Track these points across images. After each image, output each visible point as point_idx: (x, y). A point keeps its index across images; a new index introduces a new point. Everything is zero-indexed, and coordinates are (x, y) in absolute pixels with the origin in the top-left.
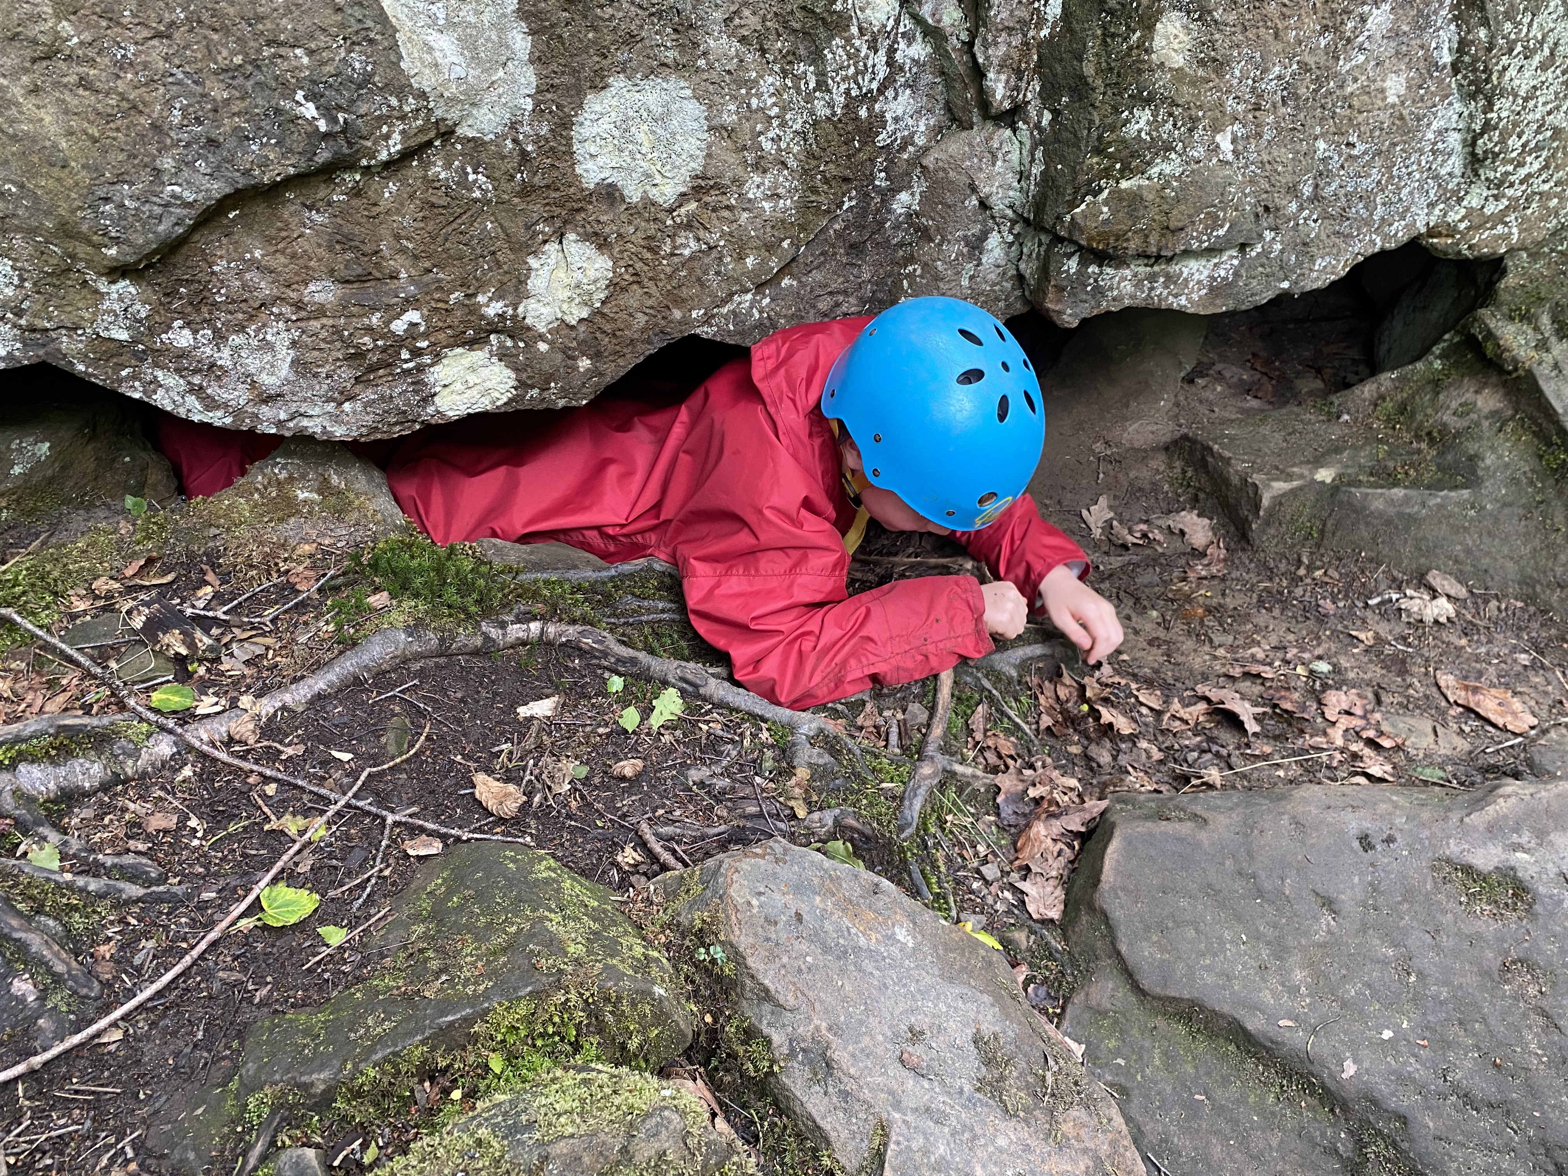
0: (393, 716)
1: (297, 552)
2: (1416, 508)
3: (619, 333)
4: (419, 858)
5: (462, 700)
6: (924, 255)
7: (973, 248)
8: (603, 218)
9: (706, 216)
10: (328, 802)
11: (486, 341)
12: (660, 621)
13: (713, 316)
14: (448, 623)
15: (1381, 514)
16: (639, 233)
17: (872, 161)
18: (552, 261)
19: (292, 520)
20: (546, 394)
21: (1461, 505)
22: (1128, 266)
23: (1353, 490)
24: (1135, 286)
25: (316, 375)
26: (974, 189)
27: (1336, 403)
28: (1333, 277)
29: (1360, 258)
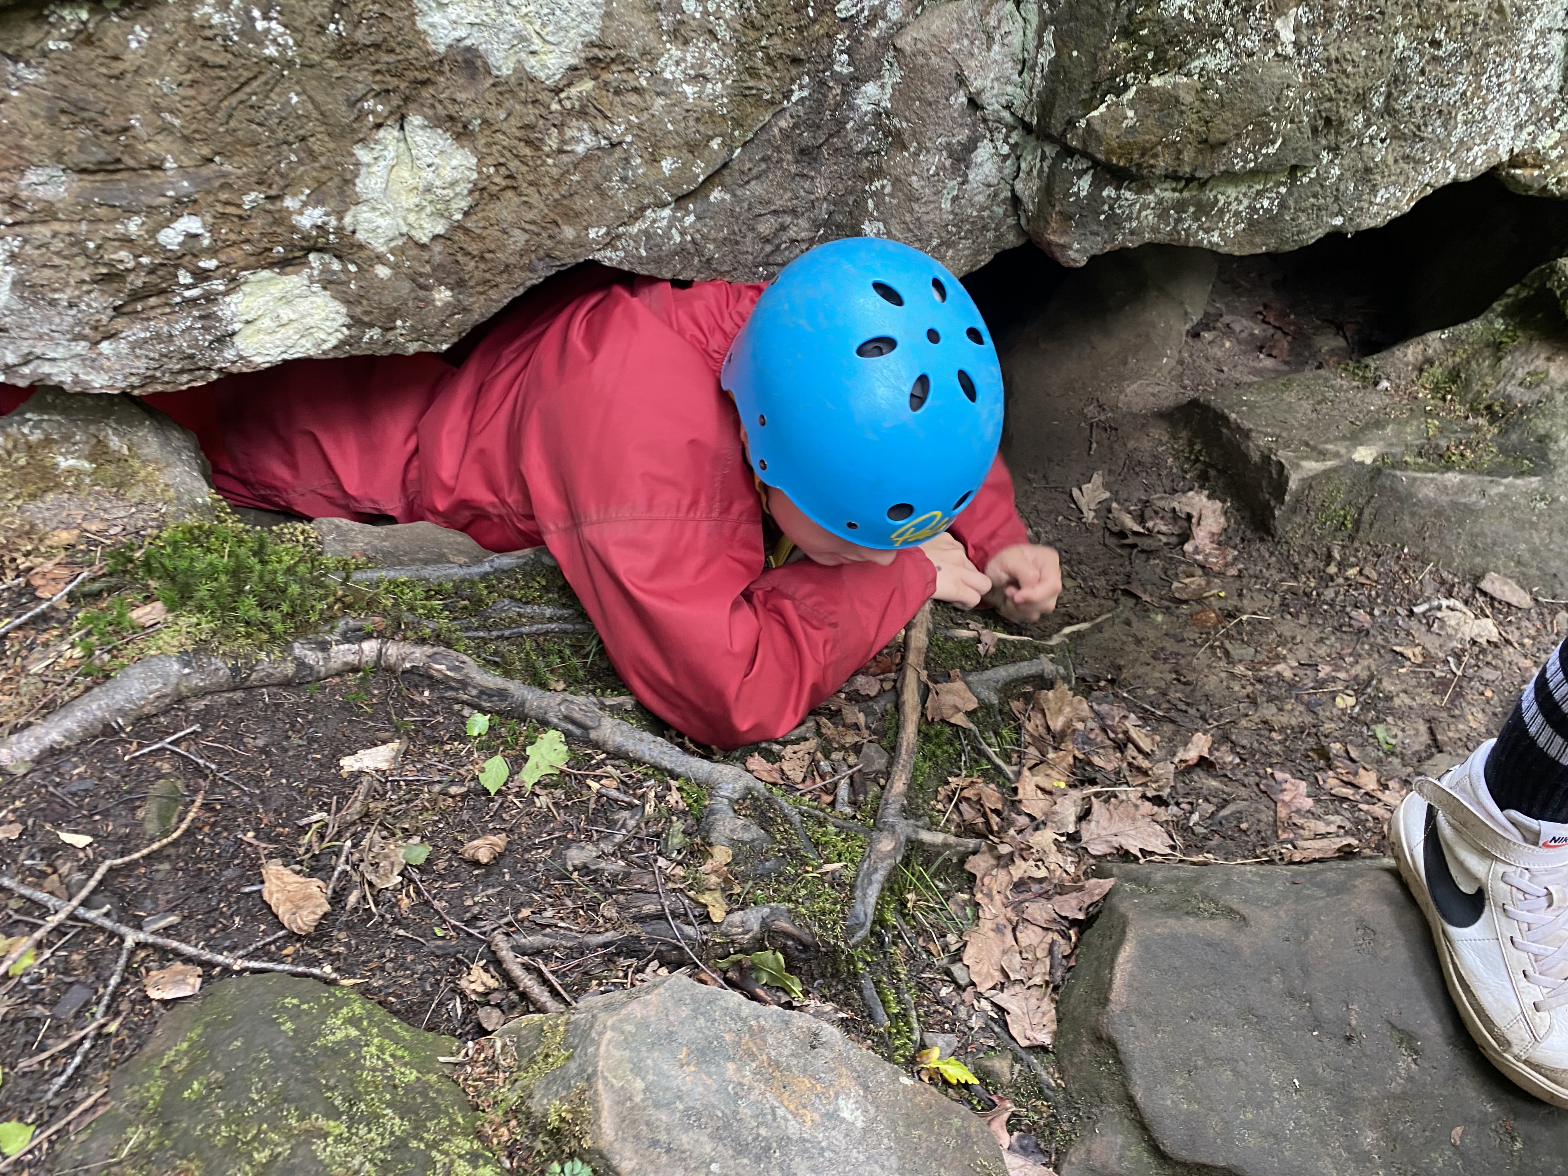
0: (158, 778)
1: (48, 542)
2: (1474, 498)
3: (488, 256)
4: (164, 1003)
5: (263, 750)
6: (894, 168)
7: (958, 160)
8: (461, 96)
9: (606, 99)
10: (45, 911)
11: (306, 264)
12: (547, 633)
13: (619, 237)
14: (243, 645)
15: (1430, 503)
16: (513, 121)
17: (830, 37)
18: (390, 154)
19: (50, 496)
20: (390, 336)
21: (1529, 495)
22: (1152, 191)
23: (1398, 473)
24: (1159, 217)
25: (53, 303)
26: (962, 81)
27: (1373, 366)
28: (1395, 214)
29: (1429, 191)
